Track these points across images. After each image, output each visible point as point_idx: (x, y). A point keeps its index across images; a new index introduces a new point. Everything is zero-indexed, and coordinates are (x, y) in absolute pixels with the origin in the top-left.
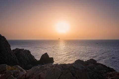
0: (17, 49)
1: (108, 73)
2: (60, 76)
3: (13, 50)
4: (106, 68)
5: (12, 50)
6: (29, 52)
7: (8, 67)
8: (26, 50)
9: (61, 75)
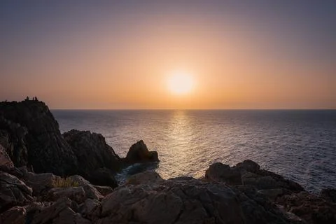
0: (73, 131)
1: (286, 196)
2: (179, 215)
3: (66, 135)
4: (282, 181)
5: (62, 133)
6: (101, 138)
7: (56, 180)
8: (94, 134)
9: (182, 212)
